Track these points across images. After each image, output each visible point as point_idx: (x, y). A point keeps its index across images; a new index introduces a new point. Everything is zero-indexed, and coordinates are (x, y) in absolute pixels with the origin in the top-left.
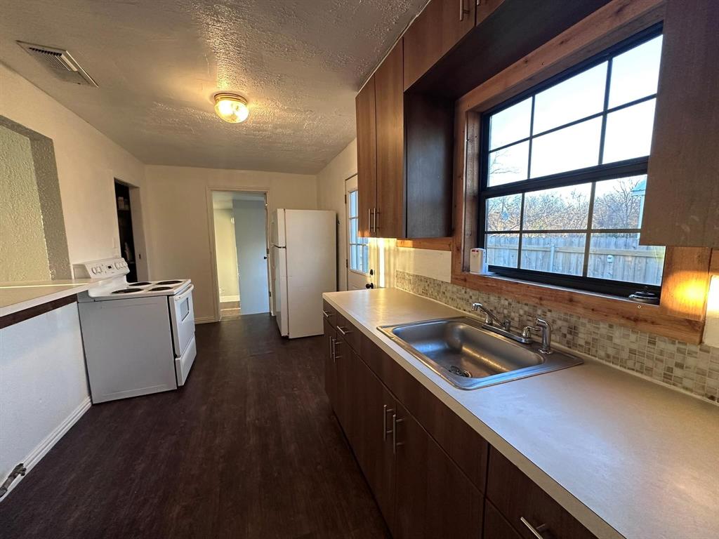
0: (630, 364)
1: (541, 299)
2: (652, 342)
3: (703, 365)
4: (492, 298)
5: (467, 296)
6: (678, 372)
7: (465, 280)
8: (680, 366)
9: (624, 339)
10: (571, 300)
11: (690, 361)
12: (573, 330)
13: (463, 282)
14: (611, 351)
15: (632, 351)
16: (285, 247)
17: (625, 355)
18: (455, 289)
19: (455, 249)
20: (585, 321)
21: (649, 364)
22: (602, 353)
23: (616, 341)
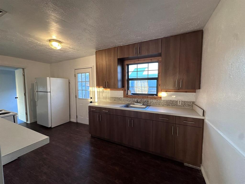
0: (155, 104)
1: (143, 98)
2: (157, 101)
3: (162, 102)
4: (133, 99)
5: (127, 100)
6: (160, 104)
7: (127, 96)
8: (160, 103)
9: (154, 101)
10: (148, 97)
11: (161, 102)
12: (148, 101)
13: (127, 97)
14: (153, 103)
15: (155, 102)
16: (50, 92)
17: (154, 103)
18: (124, 99)
19: (124, 90)
20: (149, 100)
21: (157, 103)
22: (152, 104)
23: (153, 101)
